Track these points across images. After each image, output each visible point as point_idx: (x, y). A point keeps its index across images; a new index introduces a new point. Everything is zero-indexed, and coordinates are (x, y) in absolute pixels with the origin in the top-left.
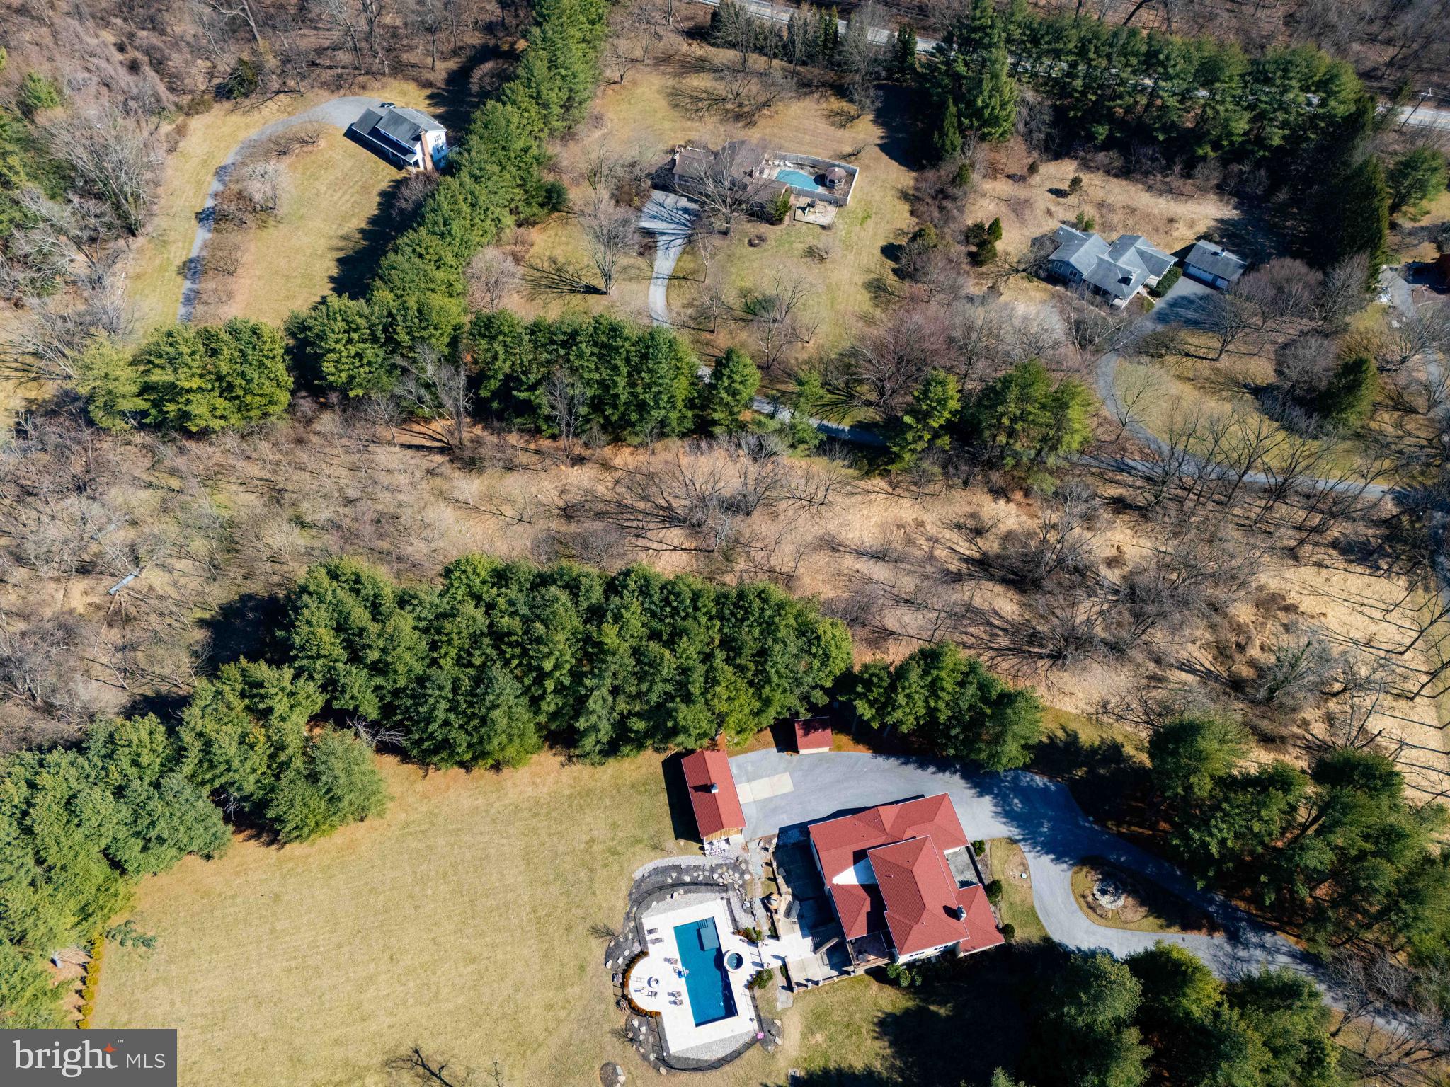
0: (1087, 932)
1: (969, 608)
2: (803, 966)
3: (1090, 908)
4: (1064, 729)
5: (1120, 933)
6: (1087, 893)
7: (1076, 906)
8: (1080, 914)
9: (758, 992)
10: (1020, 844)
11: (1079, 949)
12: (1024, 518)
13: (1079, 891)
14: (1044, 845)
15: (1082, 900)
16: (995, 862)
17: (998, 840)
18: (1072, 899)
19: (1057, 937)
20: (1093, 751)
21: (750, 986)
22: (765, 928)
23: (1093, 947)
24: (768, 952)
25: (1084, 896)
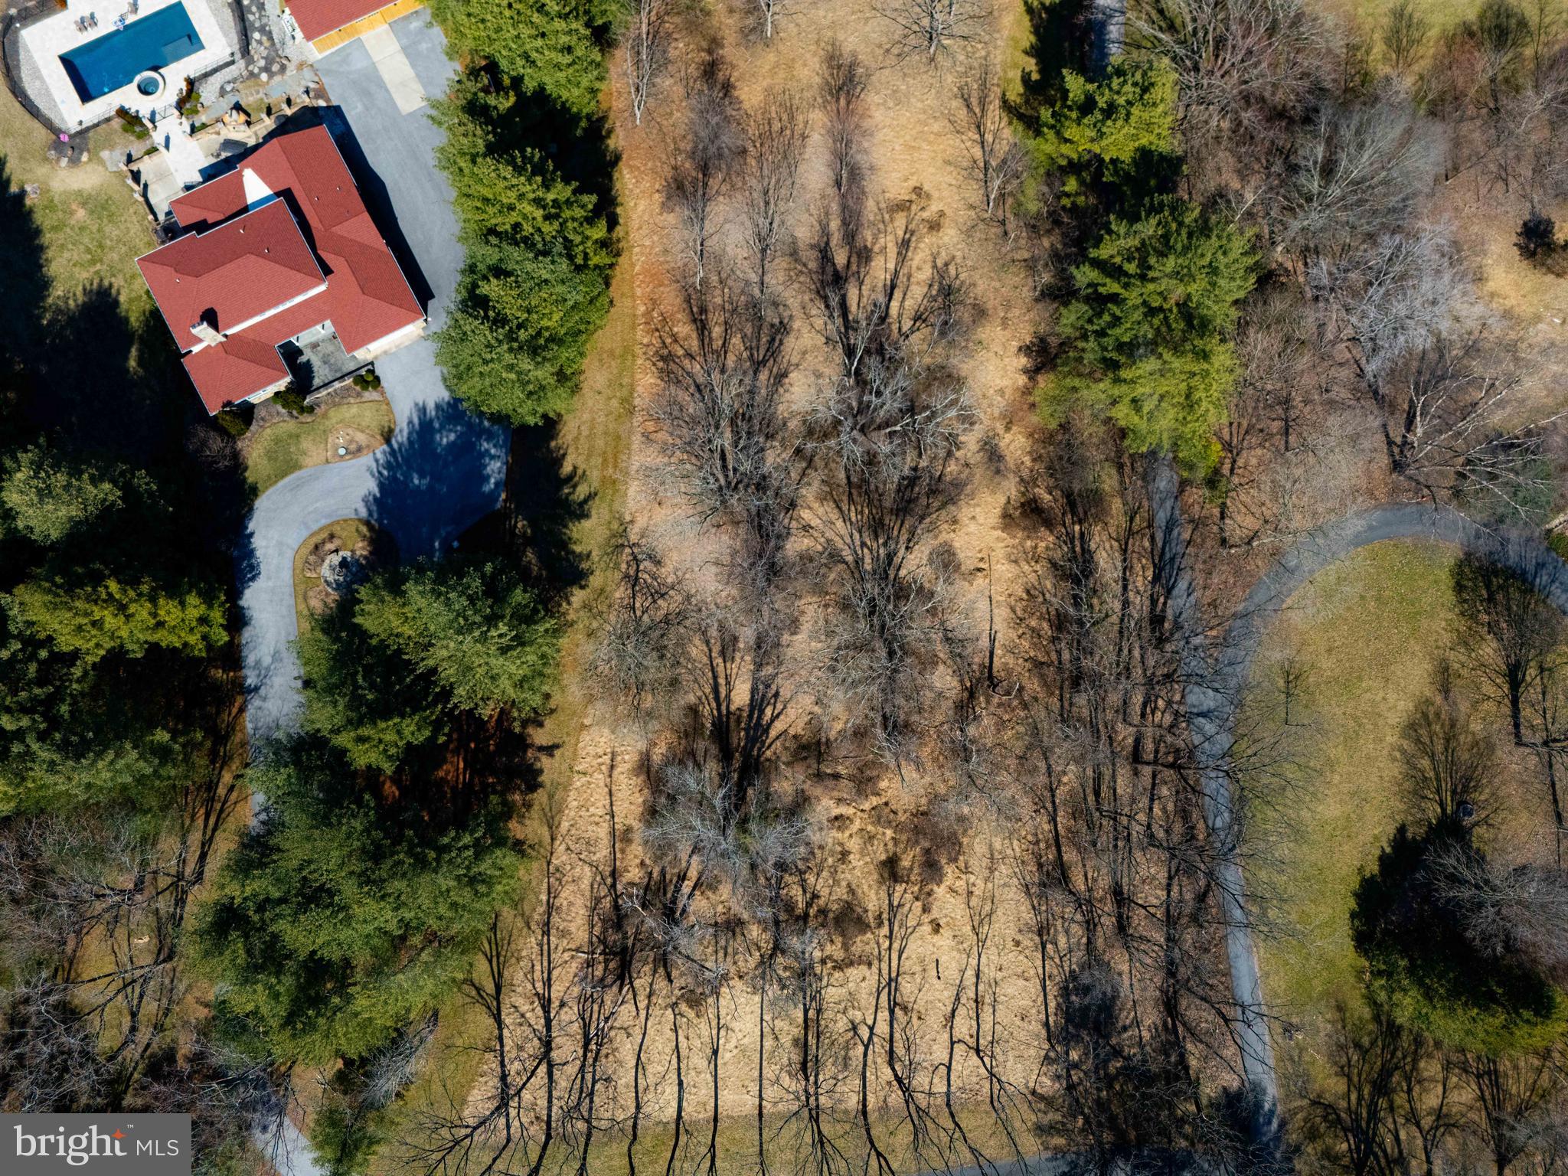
0: (280, 544)
1: (782, 329)
2: (164, 175)
3: (316, 547)
4: (591, 497)
5: (289, 590)
6: (336, 543)
7: (315, 527)
8: (305, 534)
9: (117, 123)
10: (385, 447)
11: (251, 535)
12: (1000, 403)
13: (337, 530)
14: (393, 479)
15: (325, 535)
16: (354, 410)
17: (390, 411)
18: (324, 522)
19: (262, 504)
20: (564, 544)
21: (122, 112)
22: (202, 118)
23: (258, 553)
24: (173, 126)
25: (332, 537)
